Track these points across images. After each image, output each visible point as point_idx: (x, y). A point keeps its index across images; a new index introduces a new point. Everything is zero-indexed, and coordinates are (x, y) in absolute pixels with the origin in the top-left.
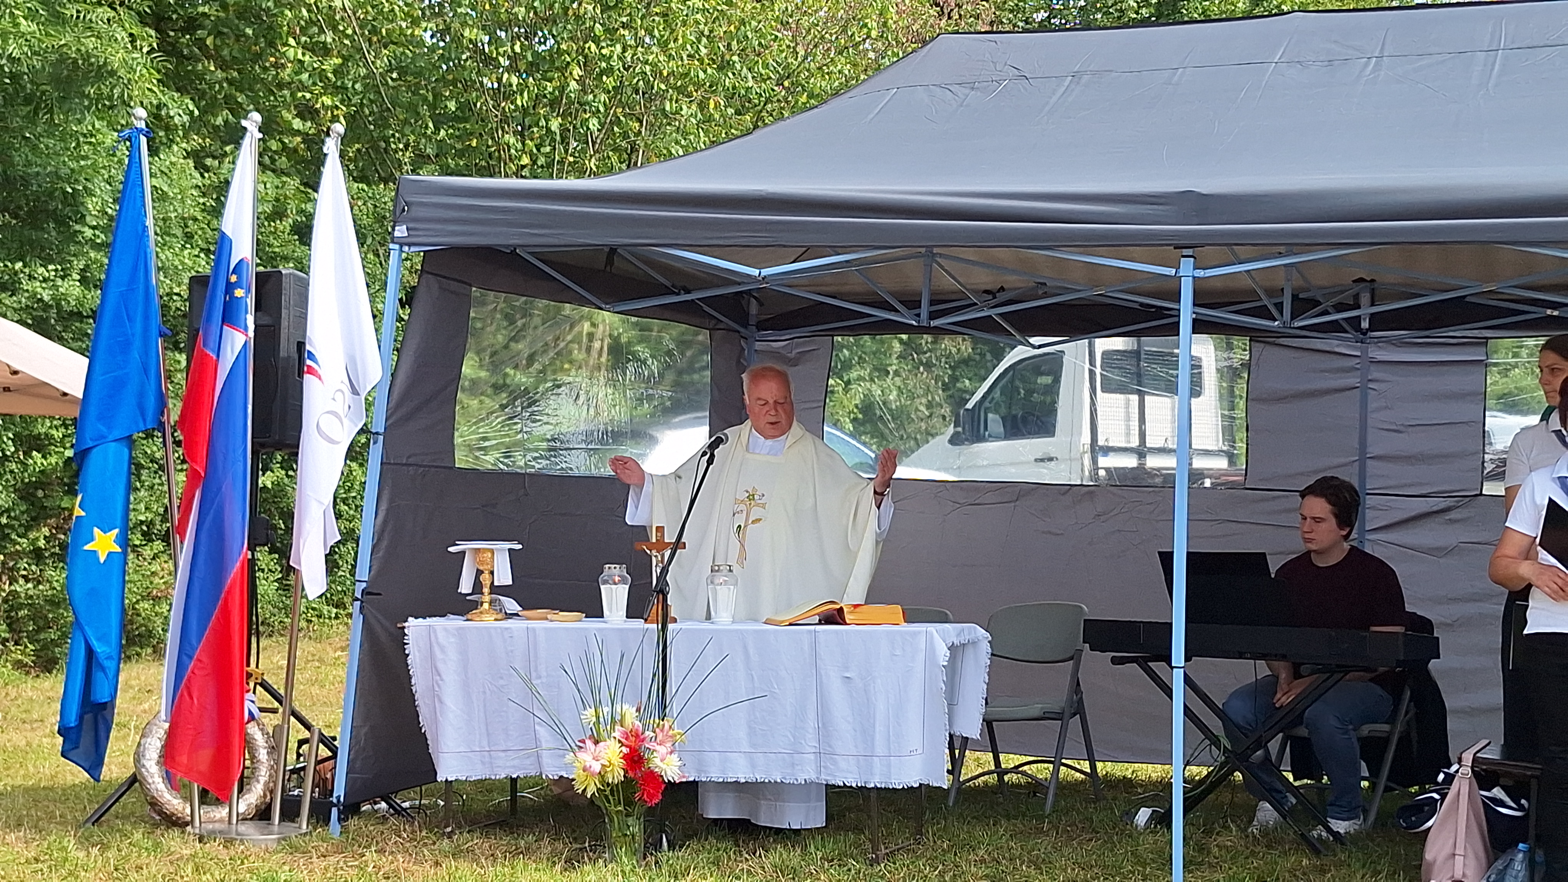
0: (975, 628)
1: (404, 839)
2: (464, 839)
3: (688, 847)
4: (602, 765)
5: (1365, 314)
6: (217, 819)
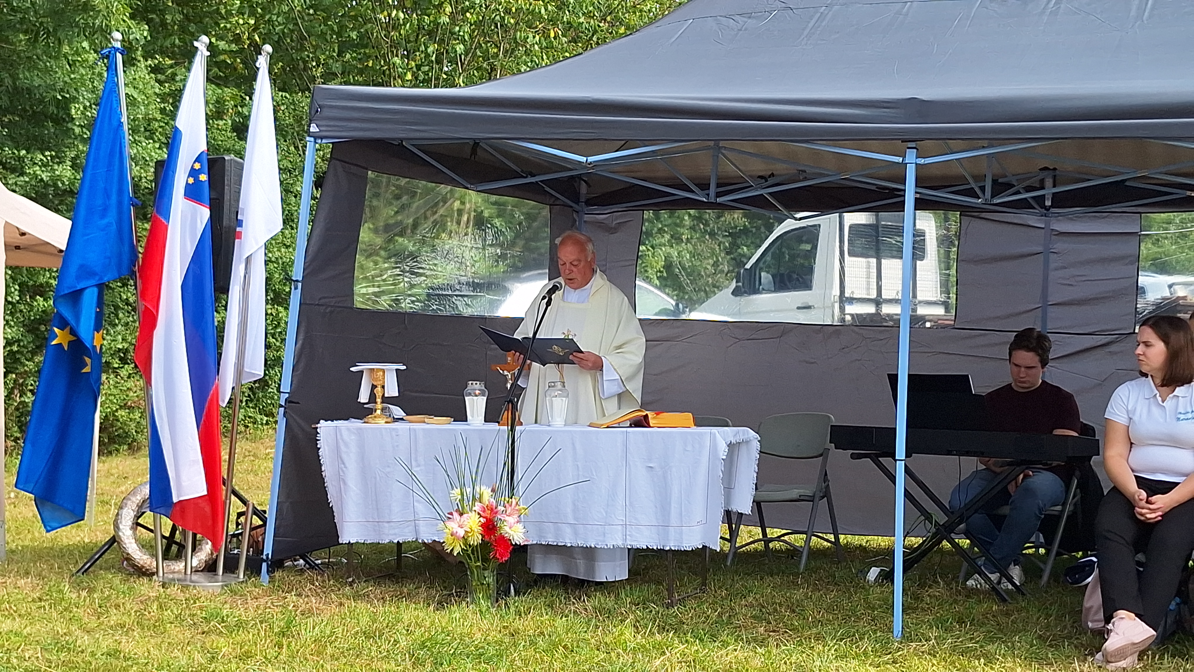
0: (748, 431)
1: (316, 586)
2: (362, 587)
3: (529, 593)
4: (466, 531)
5: (1048, 194)
6: (176, 570)
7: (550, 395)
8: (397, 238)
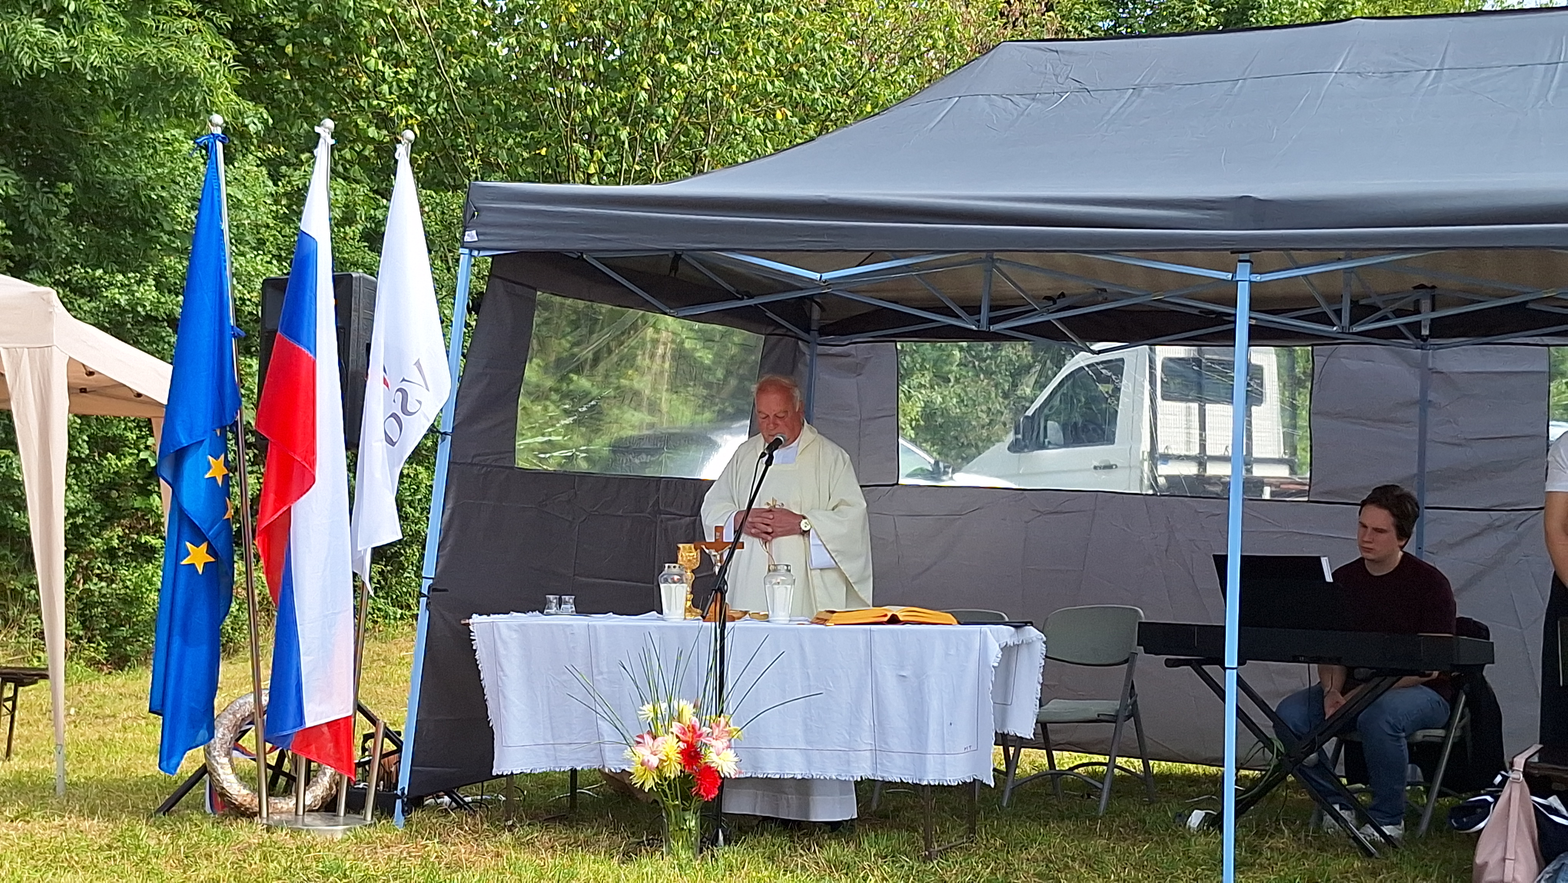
0: (1031, 632)
1: (466, 831)
2: (525, 832)
3: (743, 843)
4: (660, 760)
5: (1424, 320)
6: (284, 810)
7: (770, 582)
8: (571, 375)
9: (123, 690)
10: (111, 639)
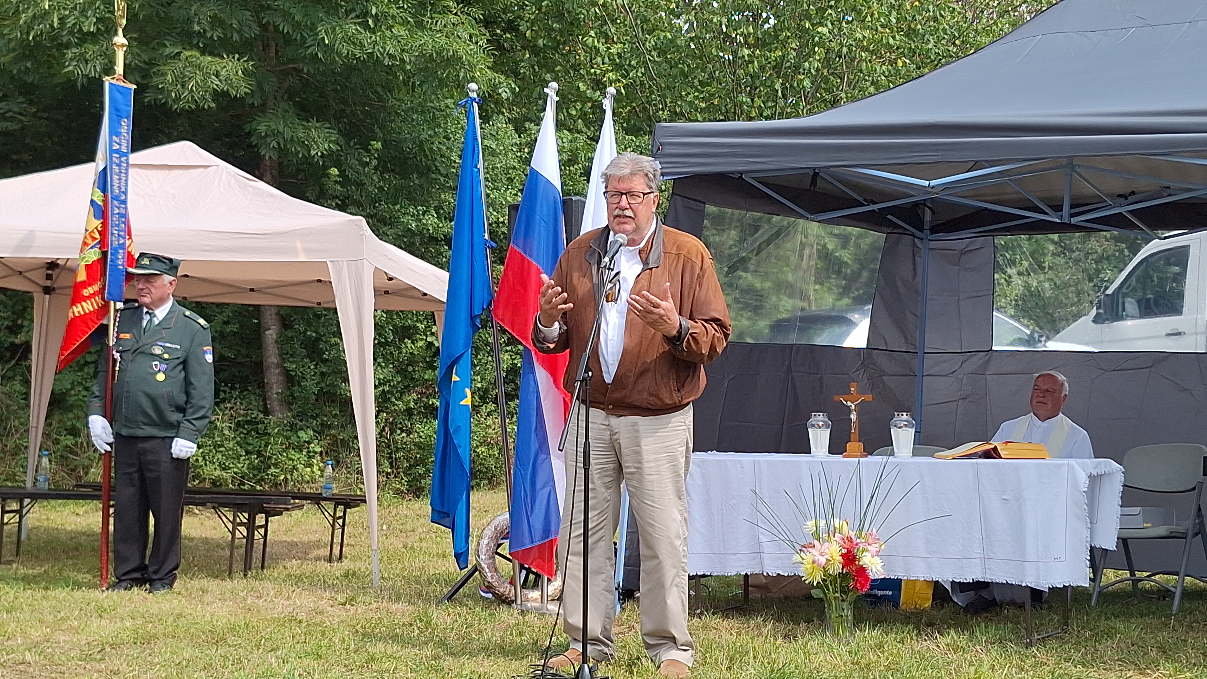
0: (1110, 462)
2: (710, 619)
4: (826, 560)
7: (895, 426)
9: (419, 512)
10: (410, 475)
